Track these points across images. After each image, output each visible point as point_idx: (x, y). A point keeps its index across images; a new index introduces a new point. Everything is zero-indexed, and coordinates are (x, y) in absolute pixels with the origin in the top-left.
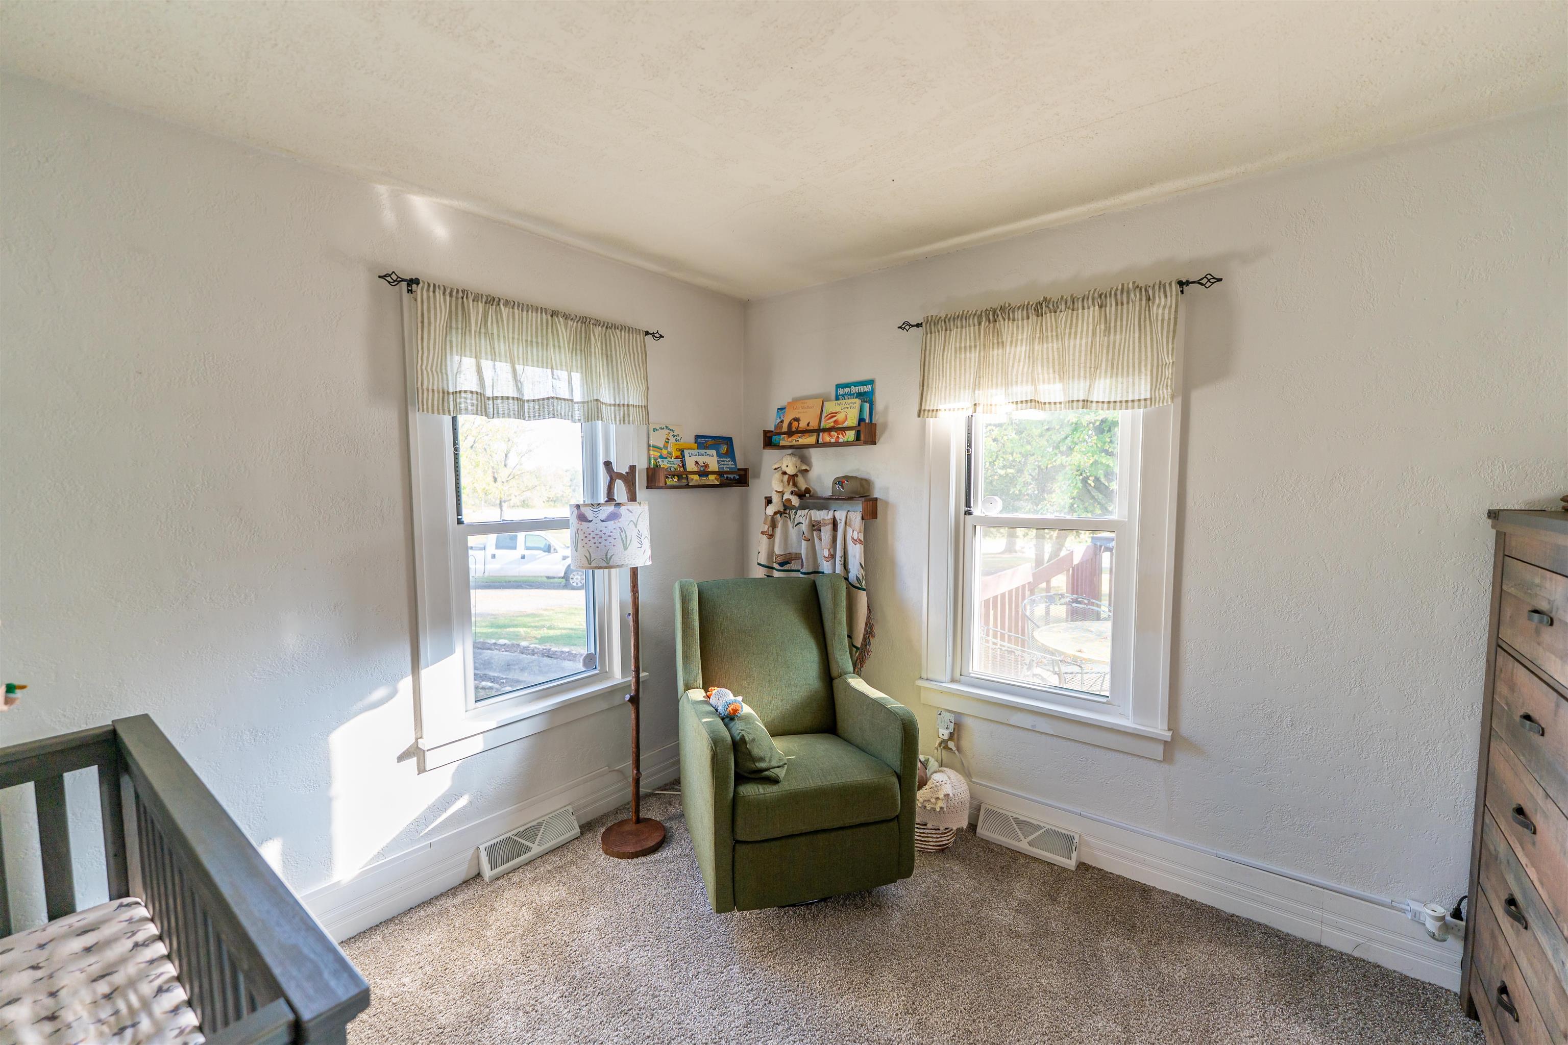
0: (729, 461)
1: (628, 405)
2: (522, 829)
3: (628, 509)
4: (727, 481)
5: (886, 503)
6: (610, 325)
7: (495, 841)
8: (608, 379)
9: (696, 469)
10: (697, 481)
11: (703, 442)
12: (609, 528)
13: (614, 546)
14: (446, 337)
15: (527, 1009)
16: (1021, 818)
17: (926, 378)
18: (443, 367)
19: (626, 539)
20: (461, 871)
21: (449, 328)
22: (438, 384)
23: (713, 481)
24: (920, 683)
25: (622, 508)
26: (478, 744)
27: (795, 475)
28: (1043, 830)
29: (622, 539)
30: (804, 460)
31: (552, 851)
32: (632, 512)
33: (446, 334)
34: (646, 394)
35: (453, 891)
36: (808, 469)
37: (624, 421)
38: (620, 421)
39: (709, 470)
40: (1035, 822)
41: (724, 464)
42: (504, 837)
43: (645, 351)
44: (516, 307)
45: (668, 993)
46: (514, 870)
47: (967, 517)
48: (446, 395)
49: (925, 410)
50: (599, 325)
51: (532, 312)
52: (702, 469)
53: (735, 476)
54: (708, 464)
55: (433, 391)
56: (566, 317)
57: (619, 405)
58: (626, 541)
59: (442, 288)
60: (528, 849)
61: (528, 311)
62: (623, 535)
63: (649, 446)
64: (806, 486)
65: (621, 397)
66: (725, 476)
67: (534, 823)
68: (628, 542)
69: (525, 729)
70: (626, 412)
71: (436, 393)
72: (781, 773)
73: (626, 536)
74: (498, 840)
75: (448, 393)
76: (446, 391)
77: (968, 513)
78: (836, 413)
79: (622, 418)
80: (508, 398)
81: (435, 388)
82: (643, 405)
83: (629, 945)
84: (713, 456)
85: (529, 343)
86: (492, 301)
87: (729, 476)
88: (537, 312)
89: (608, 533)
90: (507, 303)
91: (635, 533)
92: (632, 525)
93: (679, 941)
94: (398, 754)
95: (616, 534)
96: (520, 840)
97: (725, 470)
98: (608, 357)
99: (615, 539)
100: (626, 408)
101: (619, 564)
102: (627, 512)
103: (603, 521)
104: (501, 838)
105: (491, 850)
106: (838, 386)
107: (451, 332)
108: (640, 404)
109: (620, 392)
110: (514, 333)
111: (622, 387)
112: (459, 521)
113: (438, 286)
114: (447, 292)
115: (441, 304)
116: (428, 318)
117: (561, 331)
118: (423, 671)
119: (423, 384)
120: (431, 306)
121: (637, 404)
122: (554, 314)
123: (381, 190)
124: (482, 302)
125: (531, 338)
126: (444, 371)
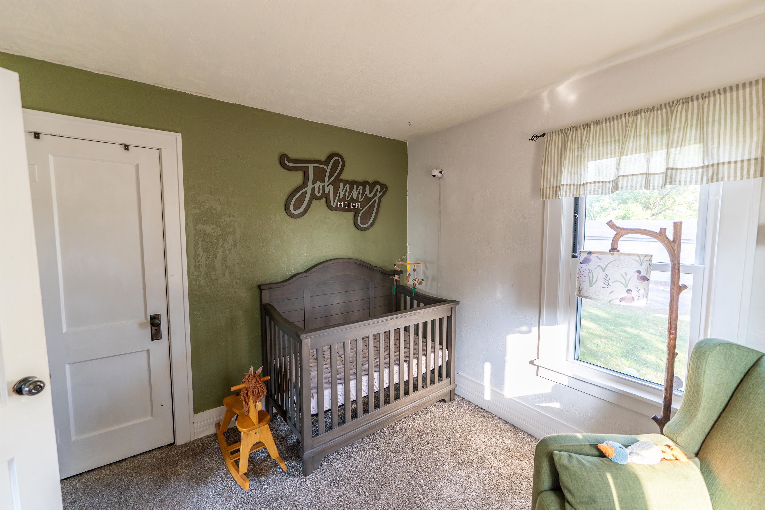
3: (597, 257)
13: (584, 282)
19: (593, 278)
21: (562, 151)
22: (553, 183)
25: (593, 255)
29: (589, 277)
32: (600, 259)
33: (561, 155)
48: (558, 188)
58: (593, 280)
59: (557, 132)
62: (591, 275)
68: (594, 281)
71: (551, 189)
73: (593, 276)
76: (558, 186)
81: (551, 186)
86: (587, 126)
92: (599, 269)
94: (530, 360)
99: (585, 277)
101: (585, 295)
102: (597, 259)
108: (746, 158)
109: (710, 153)
110: (603, 139)
111: (713, 148)
112: (574, 256)
113: (555, 132)
114: (560, 133)
115: (557, 140)
116: (548, 151)
117: (641, 125)
118: (541, 327)
119: (543, 185)
120: (550, 144)
121: (739, 159)
122: (636, 113)
123: (545, 94)
124: (581, 129)
125: (617, 138)
126: (559, 175)
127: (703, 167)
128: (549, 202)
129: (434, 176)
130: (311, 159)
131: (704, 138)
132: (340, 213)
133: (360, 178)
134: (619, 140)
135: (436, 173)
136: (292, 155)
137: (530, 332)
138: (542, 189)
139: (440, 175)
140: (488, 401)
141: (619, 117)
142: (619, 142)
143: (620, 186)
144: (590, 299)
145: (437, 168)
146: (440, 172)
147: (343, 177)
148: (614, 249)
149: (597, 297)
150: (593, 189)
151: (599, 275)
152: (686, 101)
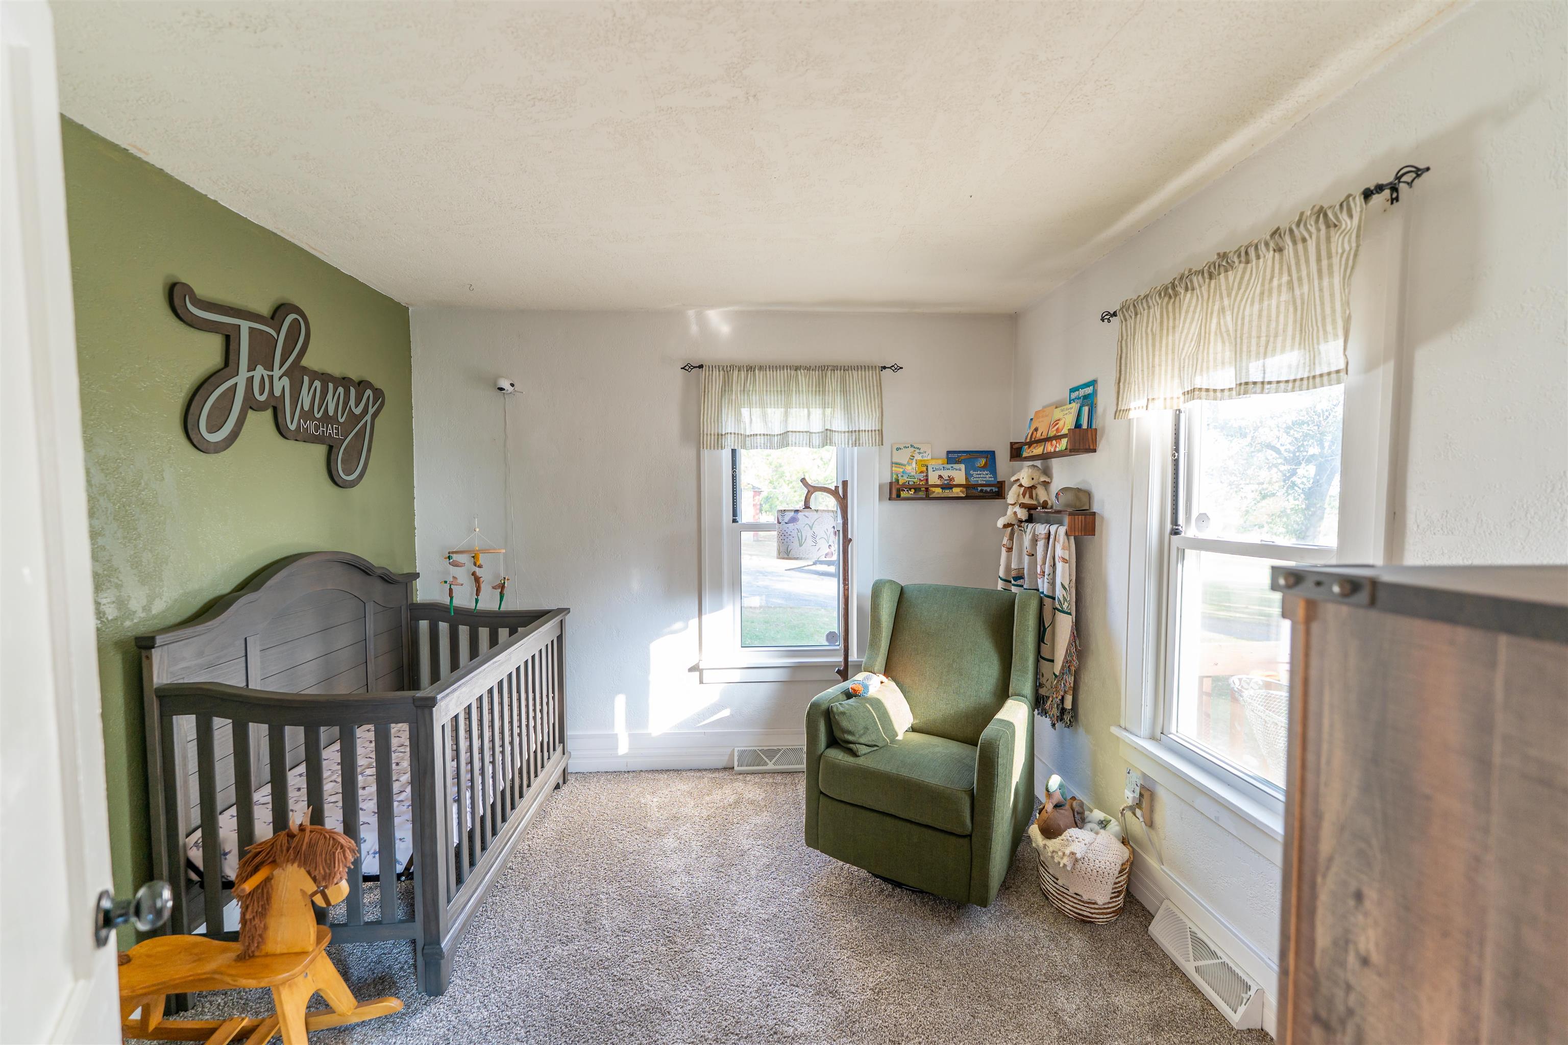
0: (987, 474)
1: (859, 431)
2: (765, 748)
4: (982, 494)
5: (1102, 518)
6: (846, 368)
7: (746, 749)
8: (844, 411)
9: (939, 482)
10: (938, 493)
11: (953, 457)
12: (790, 528)
14: (721, 399)
15: (683, 842)
16: (1200, 935)
17: (1123, 372)
18: (720, 418)
20: (723, 762)
21: (723, 391)
22: (714, 430)
23: (957, 493)
24: (1114, 730)
25: (800, 514)
26: (737, 676)
27: (1033, 487)
28: (1217, 961)
29: (799, 538)
30: (1047, 472)
31: (782, 773)
32: (807, 517)
33: (722, 396)
34: (880, 419)
35: (717, 770)
36: (1047, 480)
37: (856, 444)
38: (852, 444)
39: (954, 483)
40: (1213, 947)
41: (979, 478)
42: (753, 748)
43: (880, 384)
44: (768, 370)
45: (748, 877)
46: (753, 773)
47: (1174, 538)
48: (720, 436)
49: (1120, 411)
50: (837, 370)
51: (780, 370)
52: (946, 482)
53: (993, 488)
54: (953, 478)
55: (711, 434)
56: (808, 369)
57: (852, 431)
58: (802, 539)
59: (717, 367)
60: (766, 764)
61: (777, 371)
62: (799, 534)
63: (892, 463)
64: (1046, 499)
65: (853, 425)
66: (979, 489)
67: (775, 748)
68: (803, 541)
69: (771, 675)
70: (857, 437)
71: (712, 437)
72: (863, 750)
73: (803, 536)
74: (748, 749)
75: (722, 435)
76: (720, 434)
77: (1175, 532)
78: (1059, 420)
79: (854, 443)
80: (757, 435)
81: (712, 433)
82: (877, 429)
83: (760, 842)
84: (960, 470)
85: (779, 392)
86: (750, 368)
87: (985, 489)
88: (783, 370)
89: (789, 533)
90: (761, 368)
91: (810, 533)
92: (807, 528)
93: (787, 857)
94: (689, 667)
95: (794, 533)
96: (762, 755)
97: (980, 482)
98: (844, 392)
99: (793, 537)
100: (857, 433)
102: (804, 517)
103: (786, 523)
104: (750, 748)
105: (742, 753)
106: (1072, 390)
107: (725, 393)
108: (873, 429)
109: (853, 421)
110: (767, 388)
111: (855, 417)
112: (734, 521)
113: (715, 366)
114: (721, 369)
115: (717, 378)
116: (708, 388)
117: (802, 380)
118: (704, 617)
119: (703, 431)
120: (710, 380)
121: (870, 429)
122: (797, 368)
123: (691, 313)
124: (744, 371)
125: (779, 389)
126: (720, 421)
127: (848, 432)
128: (706, 454)
129: (501, 389)
130: (242, 309)
131: (847, 406)
132: (301, 445)
133: (336, 370)
134: (781, 391)
135: (505, 384)
136: (202, 290)
137: (686, 627)
138: (702, 435)
139: (511, 389)
140: (627, 754)
141: (782, 368)
142: (781, 394)
143: (790, 443)
144: (801, 559)
145: (507, 378)
146: (512, 385)
147: (304, 362)
148: (807, 506)
149: (807, 557)
150: (762, 442)
151: (807, 533)
152: (835, 368)
